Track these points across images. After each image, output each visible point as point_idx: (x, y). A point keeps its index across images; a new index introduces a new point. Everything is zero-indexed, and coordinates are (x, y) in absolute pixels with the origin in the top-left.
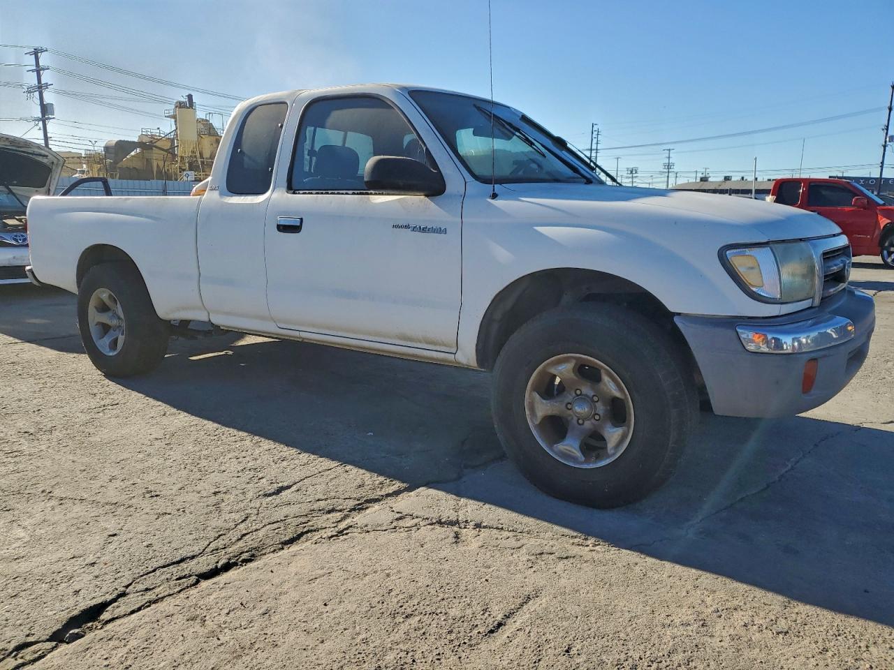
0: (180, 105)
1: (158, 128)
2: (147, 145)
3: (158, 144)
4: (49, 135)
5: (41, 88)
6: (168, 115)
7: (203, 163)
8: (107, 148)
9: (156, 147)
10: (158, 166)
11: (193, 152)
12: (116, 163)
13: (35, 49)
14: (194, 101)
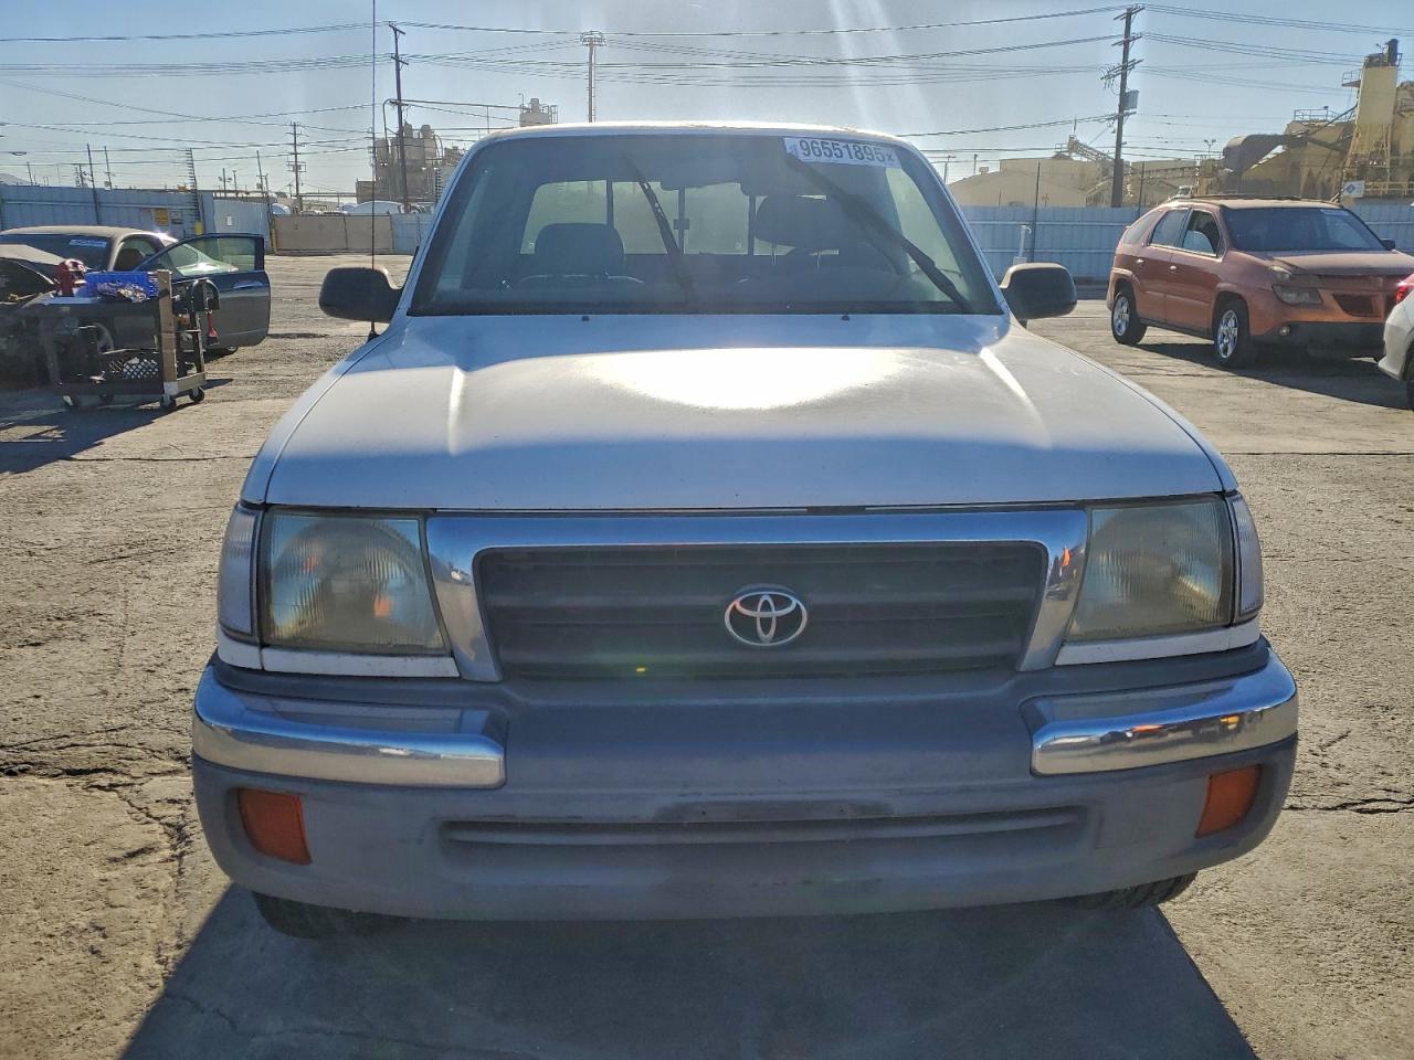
0: (1372, 62)
1: (1326, 108)
2: (1300, 139)
3: (1319, 136)
4: (1124, 140)
5: (1125, 67)
6: (1348, 81)
7: (1393, 163)
8: (1228, 151)
9: (1316, 142)
10: (1310, 174)
11: (1378, 144)
12: (1238, 173)
13: (1128, 10)
14: (1399, 51)
